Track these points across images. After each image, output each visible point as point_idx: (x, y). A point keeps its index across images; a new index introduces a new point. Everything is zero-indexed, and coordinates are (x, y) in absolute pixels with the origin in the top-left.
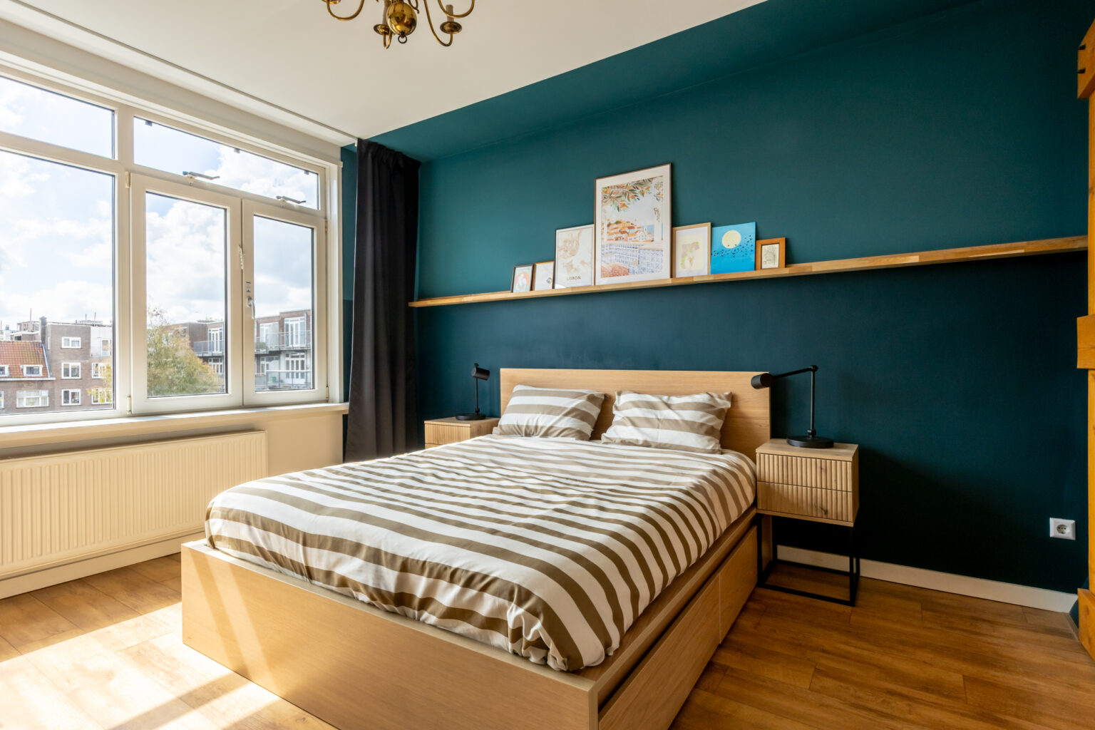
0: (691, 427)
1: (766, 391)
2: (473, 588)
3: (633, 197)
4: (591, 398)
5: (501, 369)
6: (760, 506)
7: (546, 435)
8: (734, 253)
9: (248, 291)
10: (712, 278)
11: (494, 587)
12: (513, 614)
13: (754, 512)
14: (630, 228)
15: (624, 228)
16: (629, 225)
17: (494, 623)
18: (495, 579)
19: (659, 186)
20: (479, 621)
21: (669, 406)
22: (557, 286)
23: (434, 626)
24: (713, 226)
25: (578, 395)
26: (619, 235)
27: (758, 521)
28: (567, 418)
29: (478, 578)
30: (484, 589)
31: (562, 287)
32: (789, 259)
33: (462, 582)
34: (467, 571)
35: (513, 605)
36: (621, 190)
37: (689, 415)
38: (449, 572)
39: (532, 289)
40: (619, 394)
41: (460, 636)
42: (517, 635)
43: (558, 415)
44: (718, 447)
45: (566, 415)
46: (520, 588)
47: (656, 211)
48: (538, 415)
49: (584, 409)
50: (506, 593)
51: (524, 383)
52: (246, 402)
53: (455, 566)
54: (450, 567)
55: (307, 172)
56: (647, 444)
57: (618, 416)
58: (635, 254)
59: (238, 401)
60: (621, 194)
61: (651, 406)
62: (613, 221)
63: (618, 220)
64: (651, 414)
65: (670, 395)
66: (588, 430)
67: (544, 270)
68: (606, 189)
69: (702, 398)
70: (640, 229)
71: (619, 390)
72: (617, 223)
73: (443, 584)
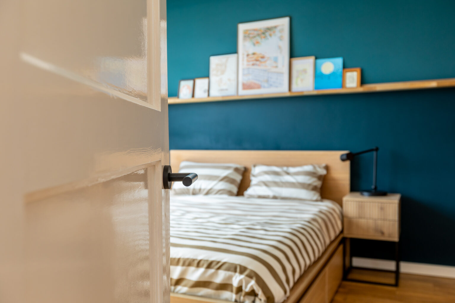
0: (304, 186)
1: (348, 163)
2: (212, 268)
3: (264, 38)
4: (237, 170)
5: (171, 151)
6: (345, 232)
7: (208, 193)
8: (329, 76)
10: (315, 92)
11: (224, 267)
12: (236, 279)
13: (341, 236)
14: (262, 58)
15: (258, 57)
16: (262, 55)
17: (224, 286)
18: (224, 263)
19: (282, 31)
20: (215, 286)
21: (288, 173)
22: (211, 95)
23: (184, 294)
24: (316, 58)
25: (228, 168)
26: (255, 62)
27: (343, 241)
28: (221, 183)
29: (214, 264)
30: (219, 268)
32: (363, 82)
33: (205, 265)
34: (207, 261)
35: (237, 274)
36: (256, 33)
37: (302, 179)
38: (196, 262)
39: (193, 96)
40: (255, 166)
41: (202, 296)
42: (239, 290)
43: (215, 180)
44: (319, 198)
45: (221, 180)
46: (241, 266)
47: (280, 48)
49: (233, 177)
50: (233, 269)
51: (188, 160)
53: (199, 258)
54: (196, 260)
56: (275, 198)
57: (254, 181)
58: (265, 75)
60: (256, 35)
61: (276, 174)
62: (251, 53)
63: (254, 52)
64: (277, 179)
65: (288, 166)
66: (235, 190)
67: (201, 83)
68: (246, 32)
69: (308, 168)
70: (269, 59)
71: (254, 164)
72: (254, 54)
73: (192, 269)
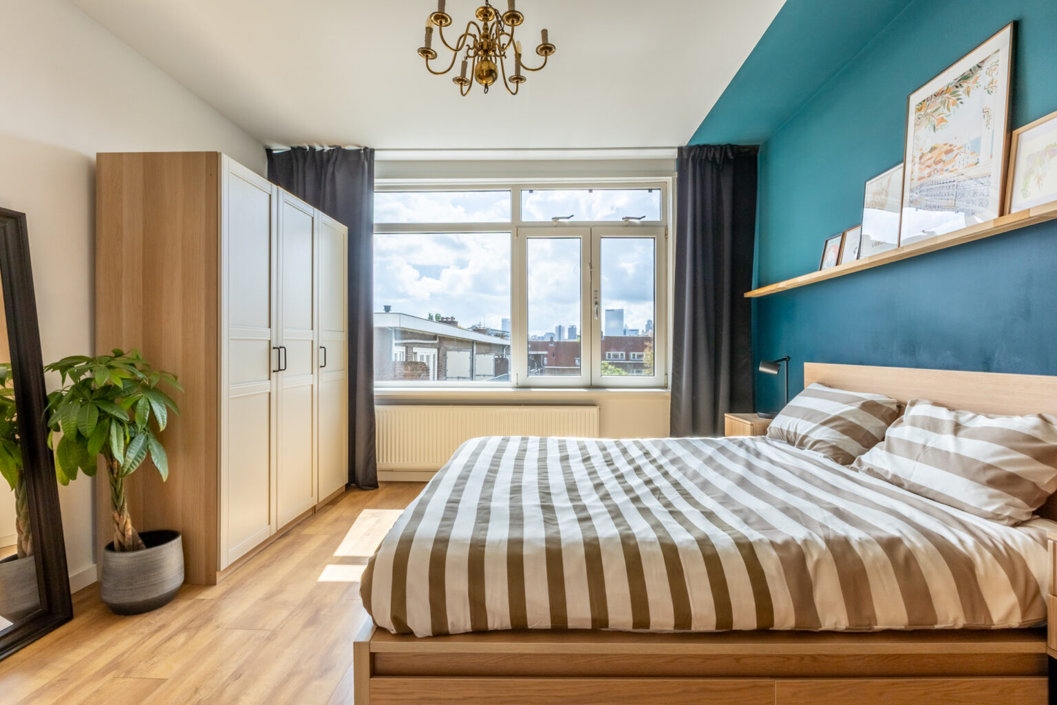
3: (954, 104)
5: (806, 365)
9: (596, 298)
14: (947, 152)
15: (940, 154)
16: (948, 148)
19: (993, 68)
21: (958, 429)
22: (864, 255)
26: (933, 167)
28: (824, 428)
31: (869, 256)
36: (939, 98)
39: (838, 263)
40: (914, 403)
43: (816, 423)
45: (824, 424)
47: (986, 112)
48: (799, 420)
49: (852, 420)
52: (595, 382)
55: (650, 190)
56: (897, 481)
58: (951, 191)
59: (588, 382)
60: (939, 105)
61: (934, 425)
62: (926, 149)
63: (933, 145)
64: (921, 438)
67: (851, 238)
68: (922, 104)
70: (962, 150)
71: (914, 399)
72: (933, 149)
